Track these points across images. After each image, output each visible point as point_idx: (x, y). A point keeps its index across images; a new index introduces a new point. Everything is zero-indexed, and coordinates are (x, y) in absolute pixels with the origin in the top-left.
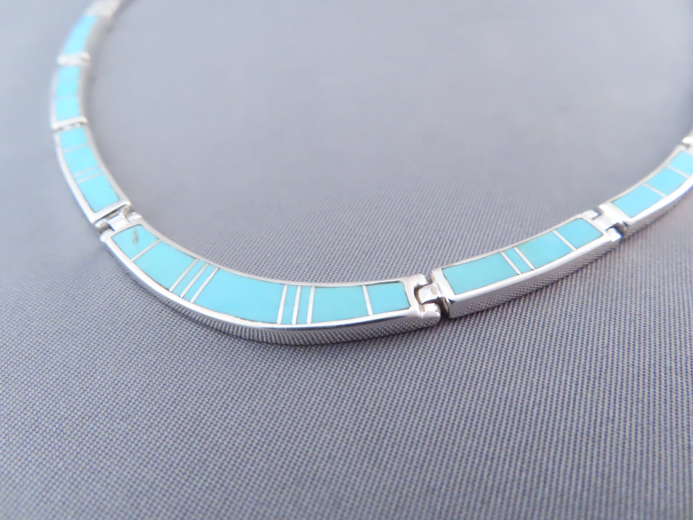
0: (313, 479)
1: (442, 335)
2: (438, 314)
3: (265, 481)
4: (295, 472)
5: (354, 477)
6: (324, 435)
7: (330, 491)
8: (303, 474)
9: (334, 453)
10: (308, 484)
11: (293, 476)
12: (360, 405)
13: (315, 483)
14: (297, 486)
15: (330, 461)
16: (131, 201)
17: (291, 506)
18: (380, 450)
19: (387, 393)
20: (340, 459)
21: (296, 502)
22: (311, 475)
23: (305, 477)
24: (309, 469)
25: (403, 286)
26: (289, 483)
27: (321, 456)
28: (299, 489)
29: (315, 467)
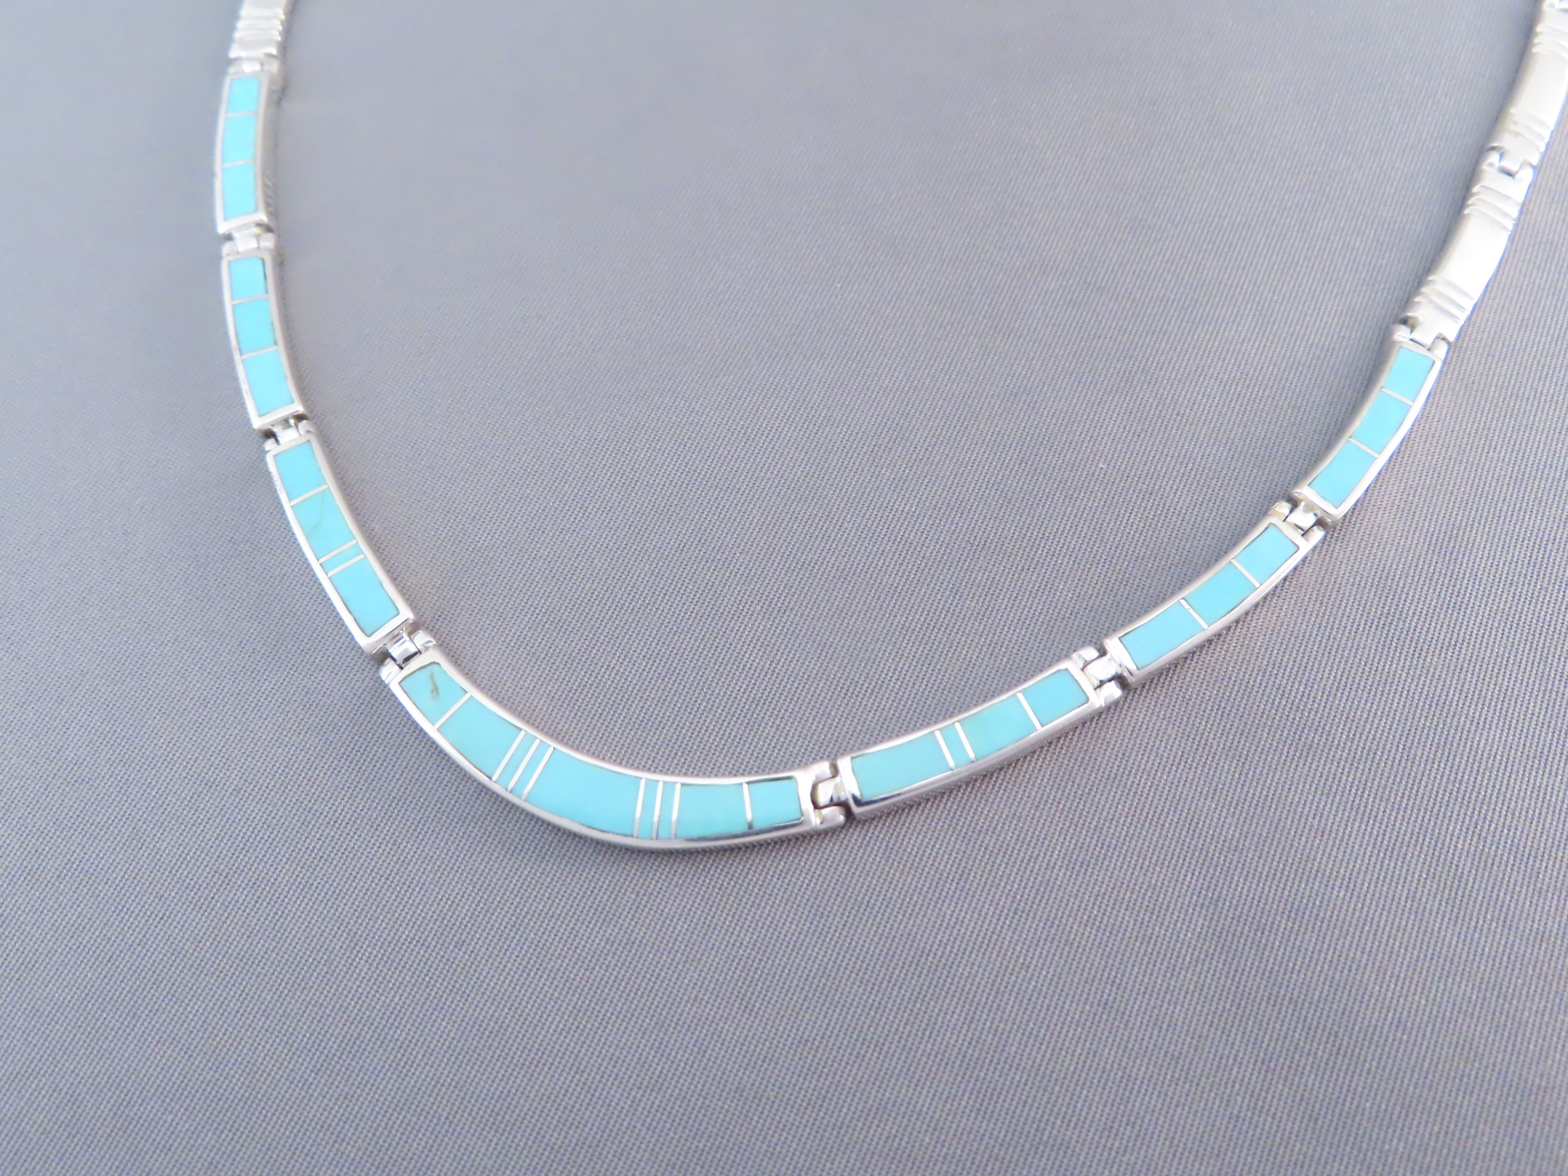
0: (677, 1024)
1: (846, 842)
2: (841, 818)
3: (624, 1024)
4: (657, 1015)
5: (721, 1024)
6: (690, 973)
7: (695, 1037)
8: (666, 1018)
9: (700, 996)
10: (671, 1030)
11: (655, 1019)
12: (734, 937)
13: (679, 1028)
14: (660, 1031)
15: (697, 1004)
16: (416, 613)
17: (652, 1052)
18: (752, 994)
19: (768, 923)
20: (707, 1002)
21: (659, 1048)
22: (675, 1020)
23: (668, 1021)
24: (672, 1012)
25: (797, 783)
26: (650, 1028)
27: (686, 998)
28: (661, 1035)
29: (679, 1011)
